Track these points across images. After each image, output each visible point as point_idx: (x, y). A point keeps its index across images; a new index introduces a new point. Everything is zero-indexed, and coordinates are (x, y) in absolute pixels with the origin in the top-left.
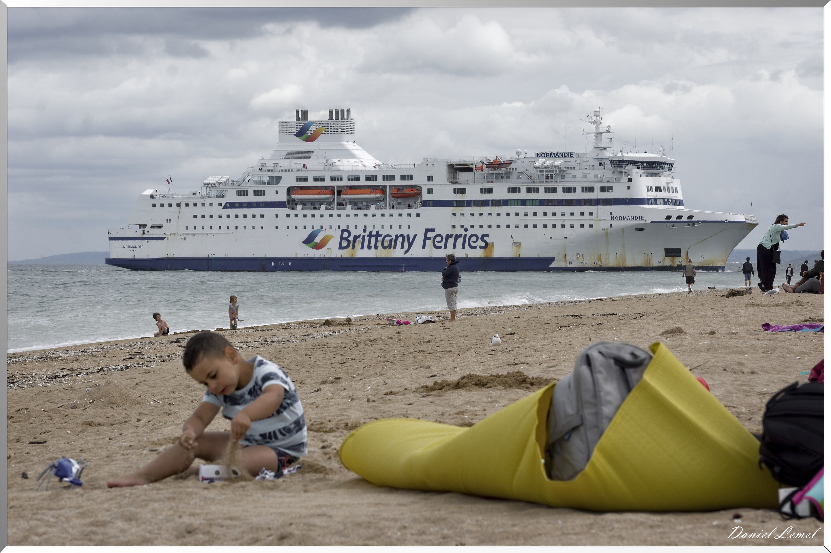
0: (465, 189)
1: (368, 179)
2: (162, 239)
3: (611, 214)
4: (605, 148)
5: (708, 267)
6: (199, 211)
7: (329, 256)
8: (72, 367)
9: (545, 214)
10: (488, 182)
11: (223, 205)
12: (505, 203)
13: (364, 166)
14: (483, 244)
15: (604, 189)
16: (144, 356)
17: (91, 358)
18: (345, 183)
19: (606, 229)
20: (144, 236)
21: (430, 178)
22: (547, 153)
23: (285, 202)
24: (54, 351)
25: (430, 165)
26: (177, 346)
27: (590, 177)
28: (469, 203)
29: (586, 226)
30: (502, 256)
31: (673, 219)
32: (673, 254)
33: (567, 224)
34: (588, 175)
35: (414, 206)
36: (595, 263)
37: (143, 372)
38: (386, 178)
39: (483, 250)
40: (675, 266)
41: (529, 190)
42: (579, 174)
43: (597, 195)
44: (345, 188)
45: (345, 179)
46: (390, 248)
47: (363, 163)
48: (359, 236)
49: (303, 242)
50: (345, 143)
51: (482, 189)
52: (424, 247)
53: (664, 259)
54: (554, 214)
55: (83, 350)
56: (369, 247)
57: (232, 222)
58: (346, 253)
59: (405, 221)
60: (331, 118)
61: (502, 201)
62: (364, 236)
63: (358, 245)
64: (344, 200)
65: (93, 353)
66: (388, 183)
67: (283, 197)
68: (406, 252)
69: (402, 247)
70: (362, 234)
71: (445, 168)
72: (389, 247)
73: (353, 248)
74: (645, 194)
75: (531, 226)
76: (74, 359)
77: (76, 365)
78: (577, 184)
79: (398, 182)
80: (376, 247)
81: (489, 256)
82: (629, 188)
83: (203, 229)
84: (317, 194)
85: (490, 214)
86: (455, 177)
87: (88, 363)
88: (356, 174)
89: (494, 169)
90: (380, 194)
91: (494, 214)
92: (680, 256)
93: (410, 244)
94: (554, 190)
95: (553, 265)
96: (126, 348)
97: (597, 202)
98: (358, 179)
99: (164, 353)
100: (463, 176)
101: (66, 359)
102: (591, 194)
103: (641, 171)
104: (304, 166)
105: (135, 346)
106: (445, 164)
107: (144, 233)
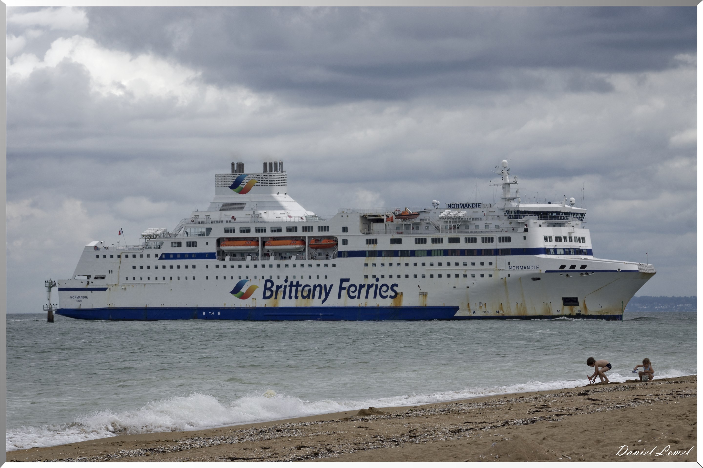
0: (376, 240)
1: (289, 230)
2: (105, 289)
3: (509, 263)
4: (512, 199)
5: (606, 315)
6: (138, 262)
7: (254, 306)
8: (475, 421)
9: (449, 264)
10: (398, 233)
11: (159, 256)
12: (413, 253)
13: (290, 217)
14: (393, 294)
15: (503, 240)
16: (550, 409)
17: (495, 411)
18: (268, 234)
19: (504, 279)
20: (89, 287)
21: (345, 229)
22: (456, 204)
23: (215, 253)
24: (457, 404)
25: (345, 216)
26: (585, 399)
27: (492, 227)
28: (380, 254)
29: (486, 276)
30: (410, 305)
31: (567, 268)
32: (572, 303)
33: (469, 274)
34: (490, 226)
35: (330, 257)
36: (497, 312)
37: (550, 425)
38: (305, 229)
39: (392, 300)
40: (575, 314)
41: (436, 241)
42: (481, 224)
43: (496, 245)
44: (269, 239)
45: (268, 230)
46: (309, 298)
47: (290, 215)
48: (281, 286)
49: (231, 292)
50: (275, 195)
51: (391, 240)
52: (339, 297)
53: (563, 308)
54: (457, 264)
55: (486, 402)
56: (290, 297)
57: (168, 273)
58: (268, 303)
59: (322, 271)
60: (265, 171)
61: (410, 251)
62: (285, 287)
63: (280, 295)
64: (268, 251)
65: (497, 406)
66: (307, 234)
67: (212, 248)
68: (323, 302)
69: (320, 297)
70: (284, 284)
71: (359, 219)
72: (308, 296)
73: (276, 298)
74: (541, 244)
75: (436, 276)
76: (478, 412)
77: (480, 419)
78: (478, 235)
79: (316, 233)
80: (296, 297)
81: (398, 306)
82: (525, 238)
83: (141, 279)
84: (242, 245)
85: (399, 264)
86: (369, 228)
87: (492, 417)
88: (278, 225)
89: (404, 220)
90: (299, 245)
91: (403, 264)
92: (578, 305)
93: (327, 294)
94: (457, 240)
95: (458, 314)
96: (531, 401)
97: (496, 252)
98: (280, 230)
99: (571, 406)
100: (375, 226)
101: (469, 413)
102: (491, 244)
103: (541, 222)
104: (233, 217)
105: (541, 399)
106: (358, 215)
107: (88, 284)
